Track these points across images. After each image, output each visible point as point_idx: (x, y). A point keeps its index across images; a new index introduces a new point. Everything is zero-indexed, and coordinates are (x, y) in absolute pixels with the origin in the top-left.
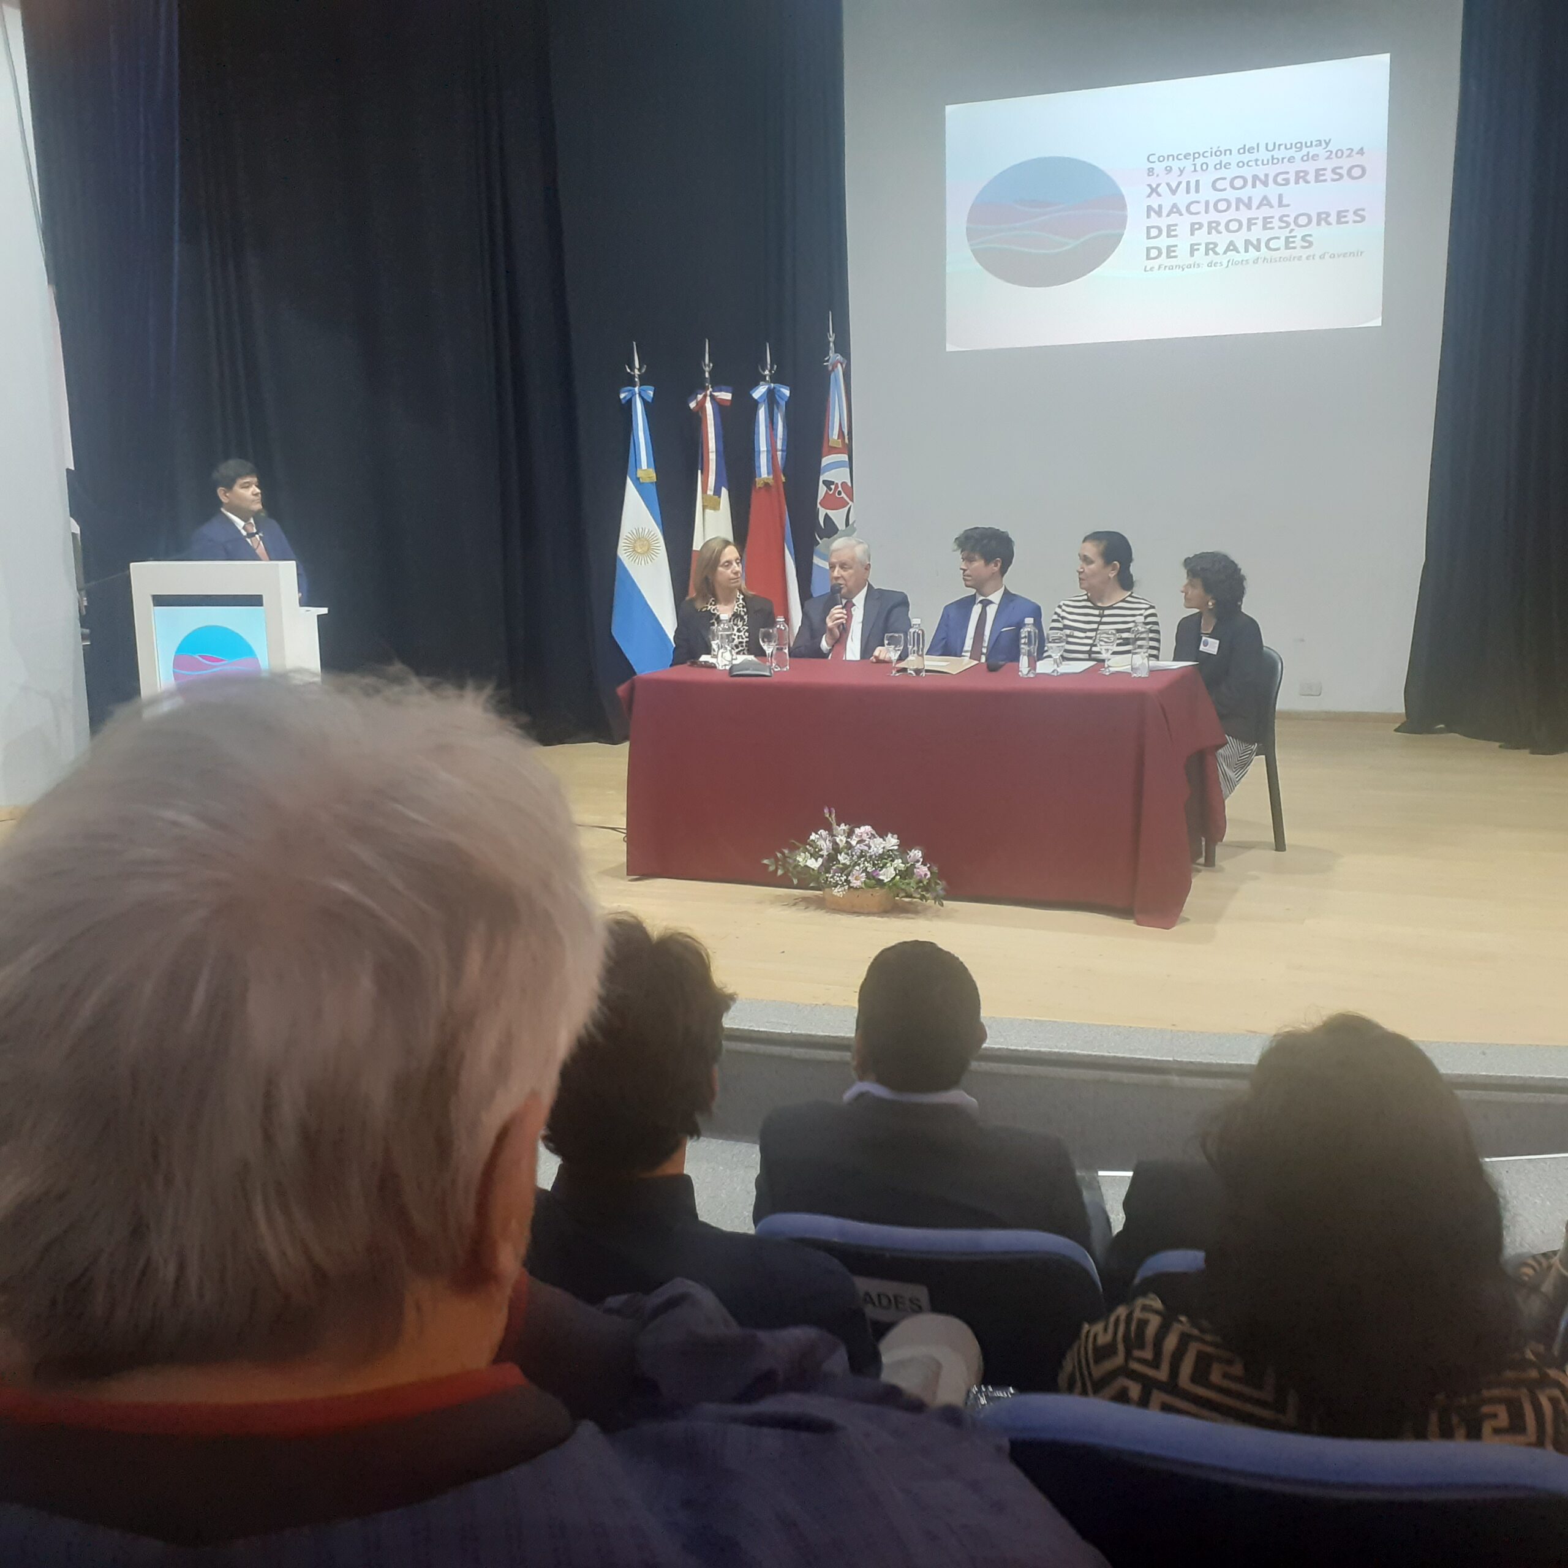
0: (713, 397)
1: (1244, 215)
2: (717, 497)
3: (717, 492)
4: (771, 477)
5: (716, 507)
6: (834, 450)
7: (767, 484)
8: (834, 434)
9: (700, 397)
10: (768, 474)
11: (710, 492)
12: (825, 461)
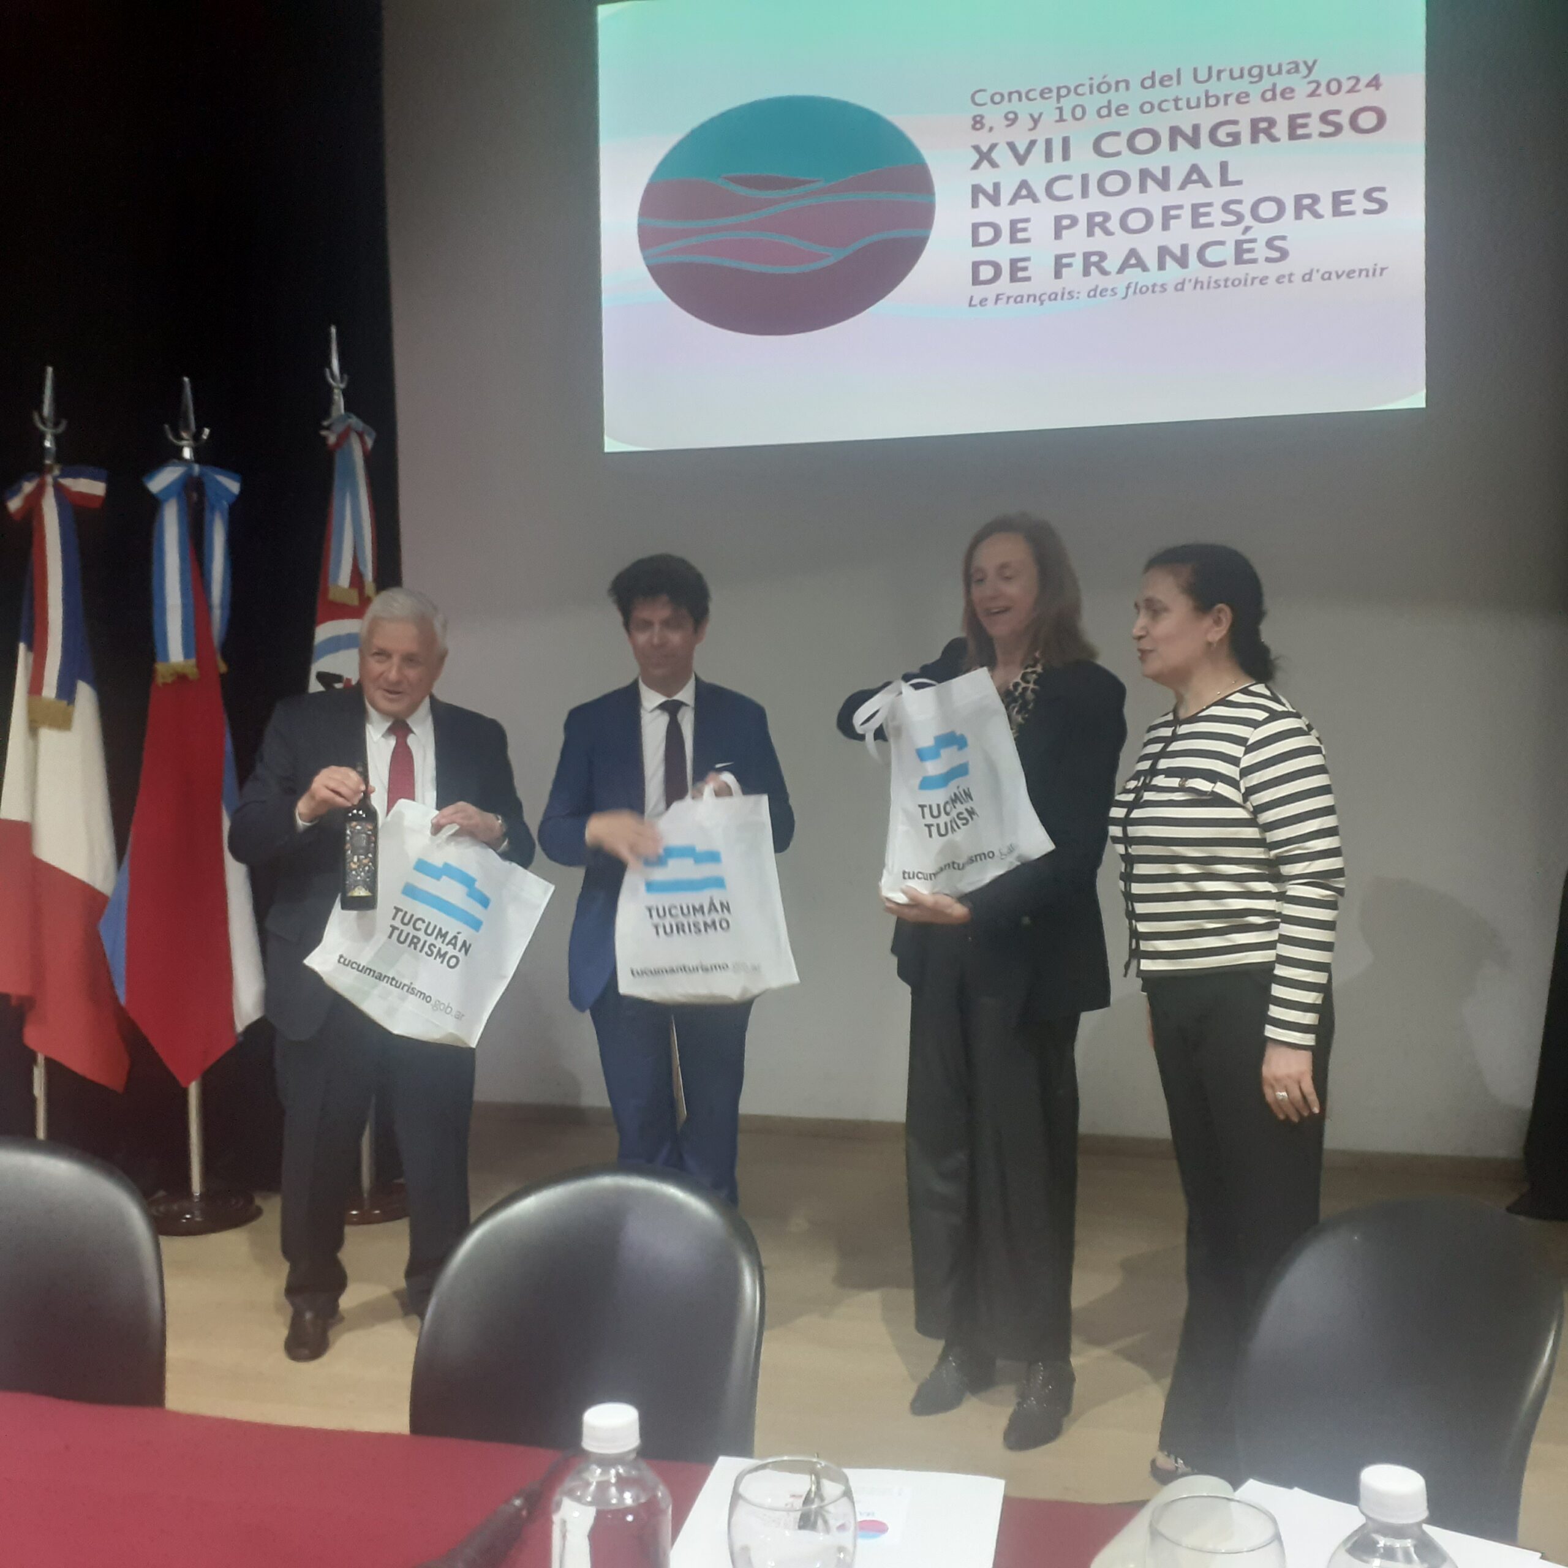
0: (59, 489)
1: (1155, 199)
2: (64, 703)
3: (66, 691)
4: (193, 661)
5: (64, 723)
6: (342, 611)
7: (181, 678)
8: (344, 578)
9: (28, 487)
10: (187, 655)
11: (50, 690)
12: (324, 632)
